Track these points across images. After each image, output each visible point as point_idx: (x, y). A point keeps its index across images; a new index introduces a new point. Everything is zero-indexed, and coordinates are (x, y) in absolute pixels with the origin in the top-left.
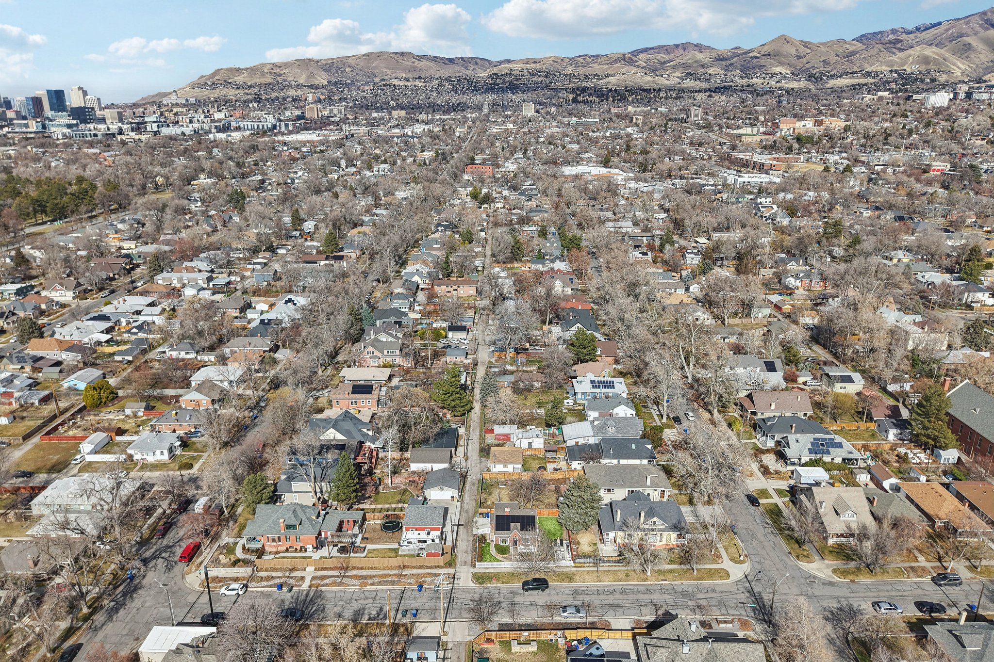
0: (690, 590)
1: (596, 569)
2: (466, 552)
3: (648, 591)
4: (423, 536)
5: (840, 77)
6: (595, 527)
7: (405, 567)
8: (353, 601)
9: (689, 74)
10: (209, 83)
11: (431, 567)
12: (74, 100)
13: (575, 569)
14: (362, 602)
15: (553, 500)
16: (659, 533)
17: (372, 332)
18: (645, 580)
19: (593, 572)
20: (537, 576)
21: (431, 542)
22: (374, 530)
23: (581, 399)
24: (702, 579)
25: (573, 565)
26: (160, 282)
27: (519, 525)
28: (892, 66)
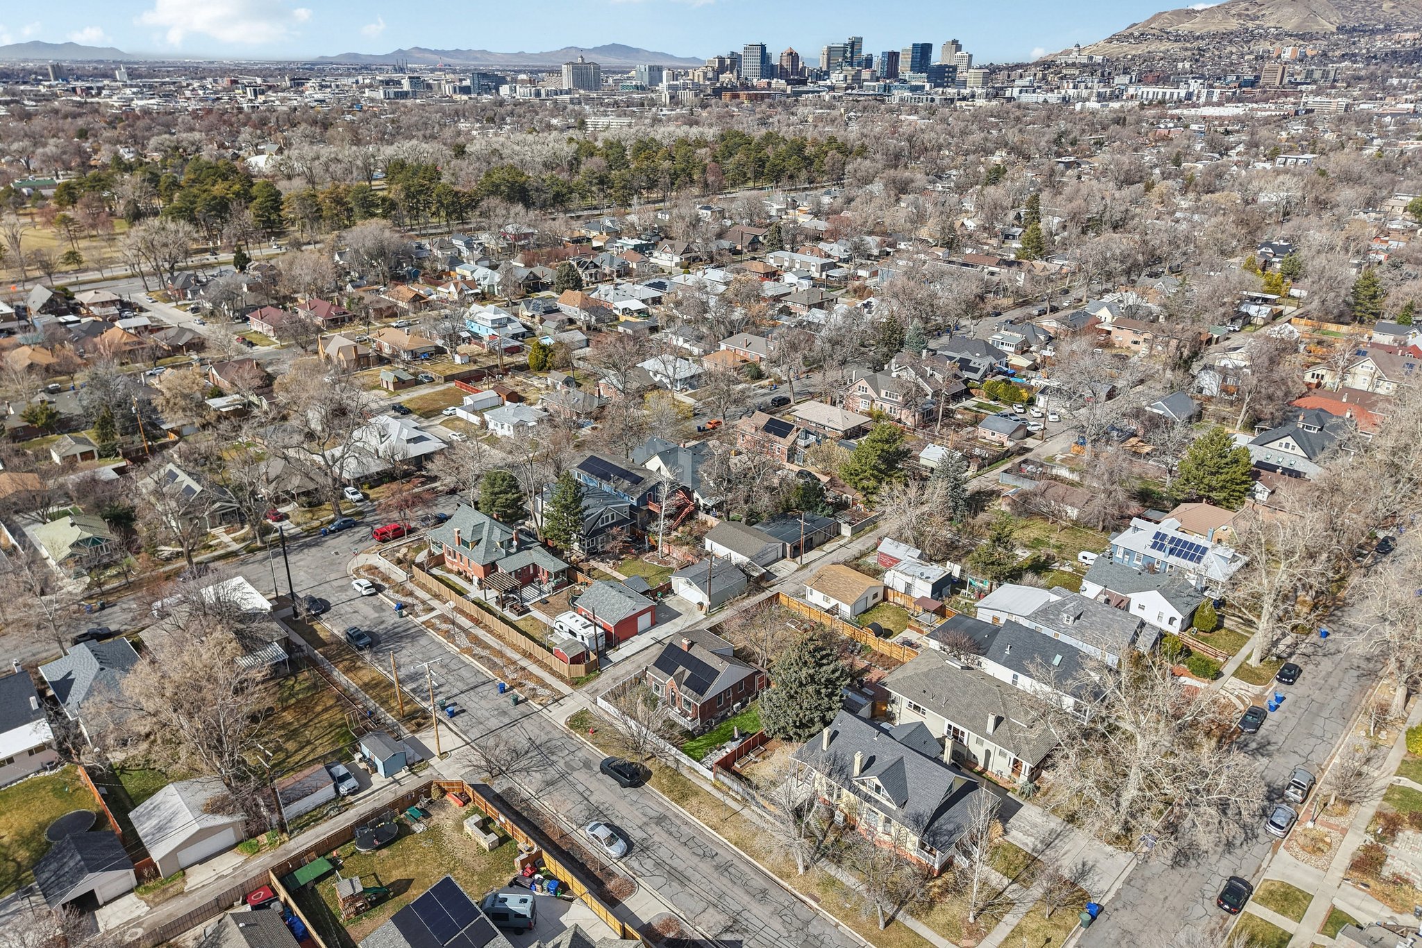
1: (738, 808)
3: (761, 894)
10: (1136, 34)
11: (554, 673)
13: (709, 788)
20: (647, 764)
25: (713, 780)
26: (772, 261)
27: (688, 674)
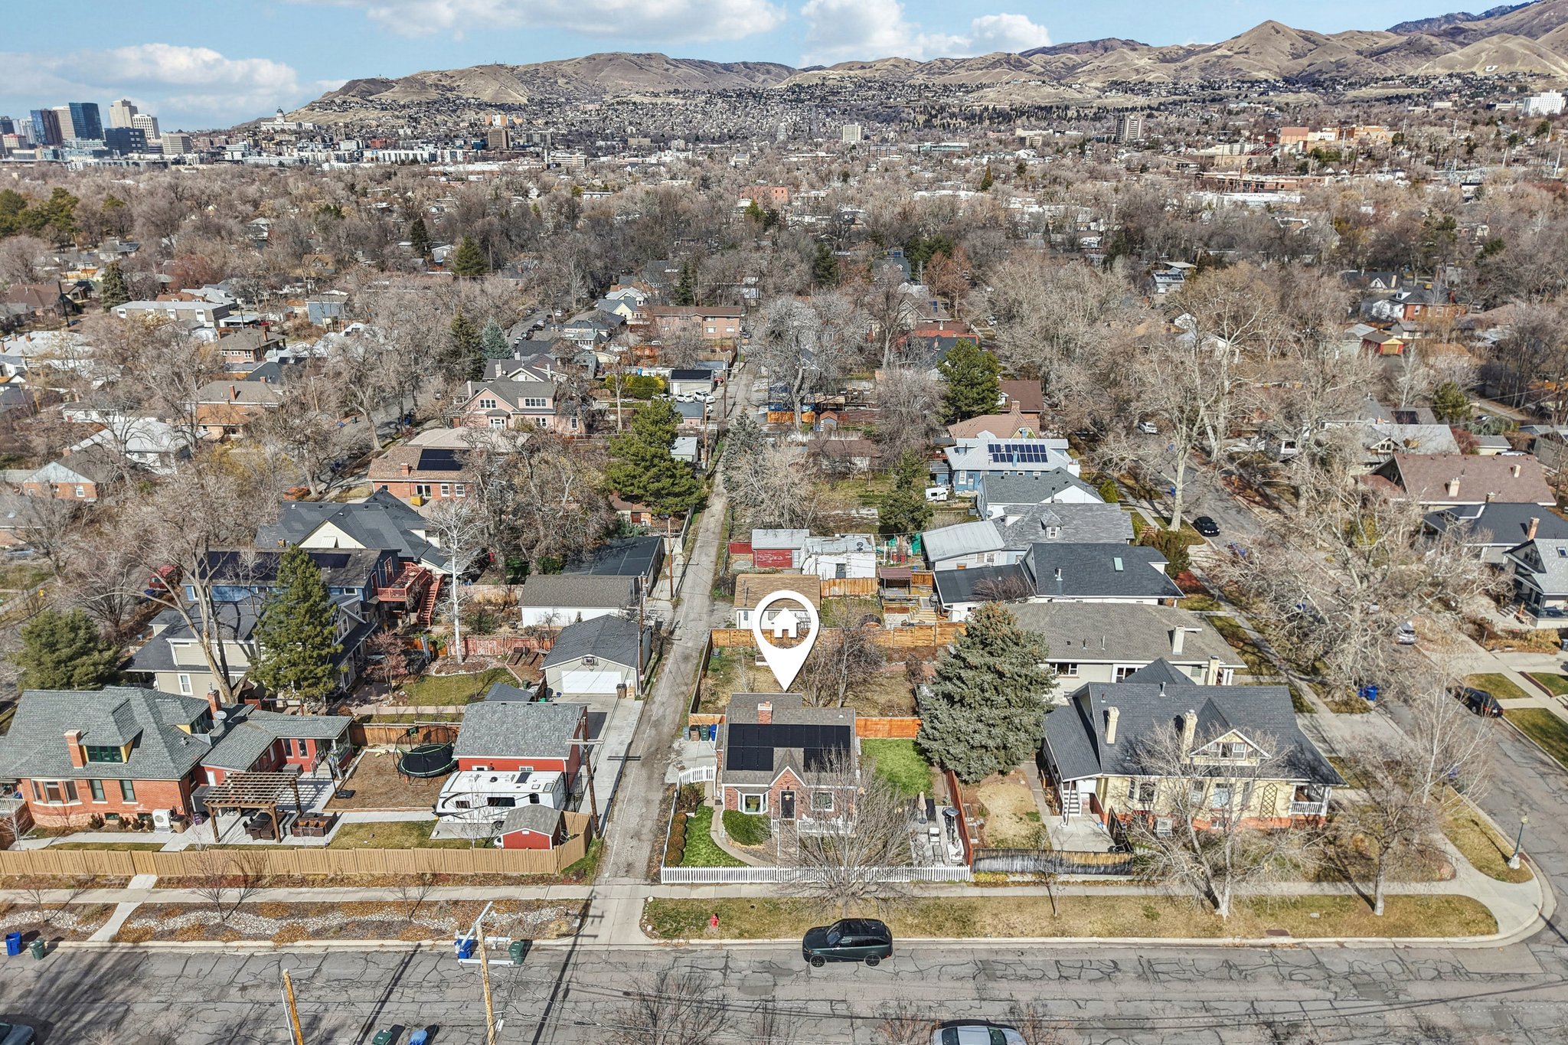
0: (1373, 965)
1: (1042, 891)
2: (637, 835)
3: (1231, 969)
4: (505, 784)
5: (1365, 85)
6: (1029, 766)
7: (437, 879)
8: (234, 992)
9: (1115, 83)
10: (338, 101)
11: (520, 881)
12: (113, 118)
13: (976, 892)
14: (259, 994)
15: (902, 697)
16: (1239, 783)
17: (498, 367)
18: (1215, 930)
19: (1035, 901)
20: (855, 913)
21: (527, 802)
22: (380, 771)
23: (965, 487)
24: (1406, 930)
25: (971, 878)
26: (123, 316)
27: (799, 753)
28: (1452, 67)
